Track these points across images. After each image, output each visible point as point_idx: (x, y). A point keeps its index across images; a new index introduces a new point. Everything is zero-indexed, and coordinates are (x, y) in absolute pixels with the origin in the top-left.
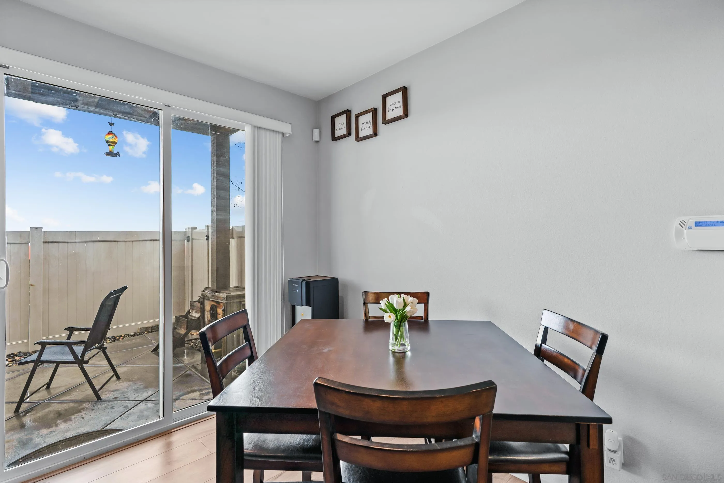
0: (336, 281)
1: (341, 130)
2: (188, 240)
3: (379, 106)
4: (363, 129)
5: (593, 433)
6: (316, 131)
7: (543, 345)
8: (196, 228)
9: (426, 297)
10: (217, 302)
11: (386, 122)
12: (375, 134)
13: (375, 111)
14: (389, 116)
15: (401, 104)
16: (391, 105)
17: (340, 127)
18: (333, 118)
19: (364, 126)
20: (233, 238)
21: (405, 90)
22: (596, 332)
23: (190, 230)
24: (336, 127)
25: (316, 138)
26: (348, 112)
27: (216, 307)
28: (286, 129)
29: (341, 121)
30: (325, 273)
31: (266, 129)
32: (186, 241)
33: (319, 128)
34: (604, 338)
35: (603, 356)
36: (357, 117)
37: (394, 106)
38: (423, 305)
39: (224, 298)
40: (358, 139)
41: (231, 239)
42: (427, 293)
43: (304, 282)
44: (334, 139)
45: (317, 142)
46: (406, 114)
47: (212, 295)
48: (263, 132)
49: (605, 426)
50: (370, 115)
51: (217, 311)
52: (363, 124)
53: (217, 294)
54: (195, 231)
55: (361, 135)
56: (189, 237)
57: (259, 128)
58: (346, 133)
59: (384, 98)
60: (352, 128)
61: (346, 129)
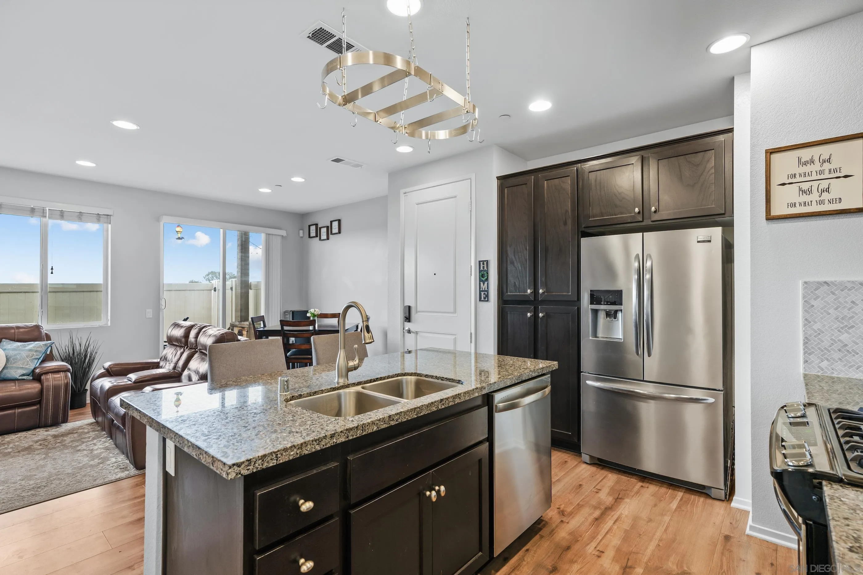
1: (313, 234)
2: (215, 290)
3: (329, 225)
6: (301, 231)
10: (242, 327)
11: (332, 234)
12: (328, 239)
13: (328, 227)
14: (333, 231)
15: (338, 227)
17: (313, 232)
18: (309, 226)
19: (323, 234)
20: (251, 289)
21: (339, 221)
24: (311, 231)
25: (301, 235)
26: (316, 225)
27: (242, 330)
28: (284, 233)
29: (313, 228)
31: (273, 235)
32: (213, 291)
33: (303, 230)
36: (320, 228)
37: (335, 227)
39: (247, 325)
40: (320, 240)
41: (250, 290)
43: (291, 312)
44: (310, 237)
45: (302, 237)
46: (340, 232)
47: (240, 324)
48: (271, 236)
50: (326, 229)
51: (242, 333)
52: (323, 232)
53: (242, 323)
55: (322, 238)
56: (215, 288)
57: (269, 234)
58: (315, 235)
59: (331, 222)
60: (318, 234)
61: (315, 233)
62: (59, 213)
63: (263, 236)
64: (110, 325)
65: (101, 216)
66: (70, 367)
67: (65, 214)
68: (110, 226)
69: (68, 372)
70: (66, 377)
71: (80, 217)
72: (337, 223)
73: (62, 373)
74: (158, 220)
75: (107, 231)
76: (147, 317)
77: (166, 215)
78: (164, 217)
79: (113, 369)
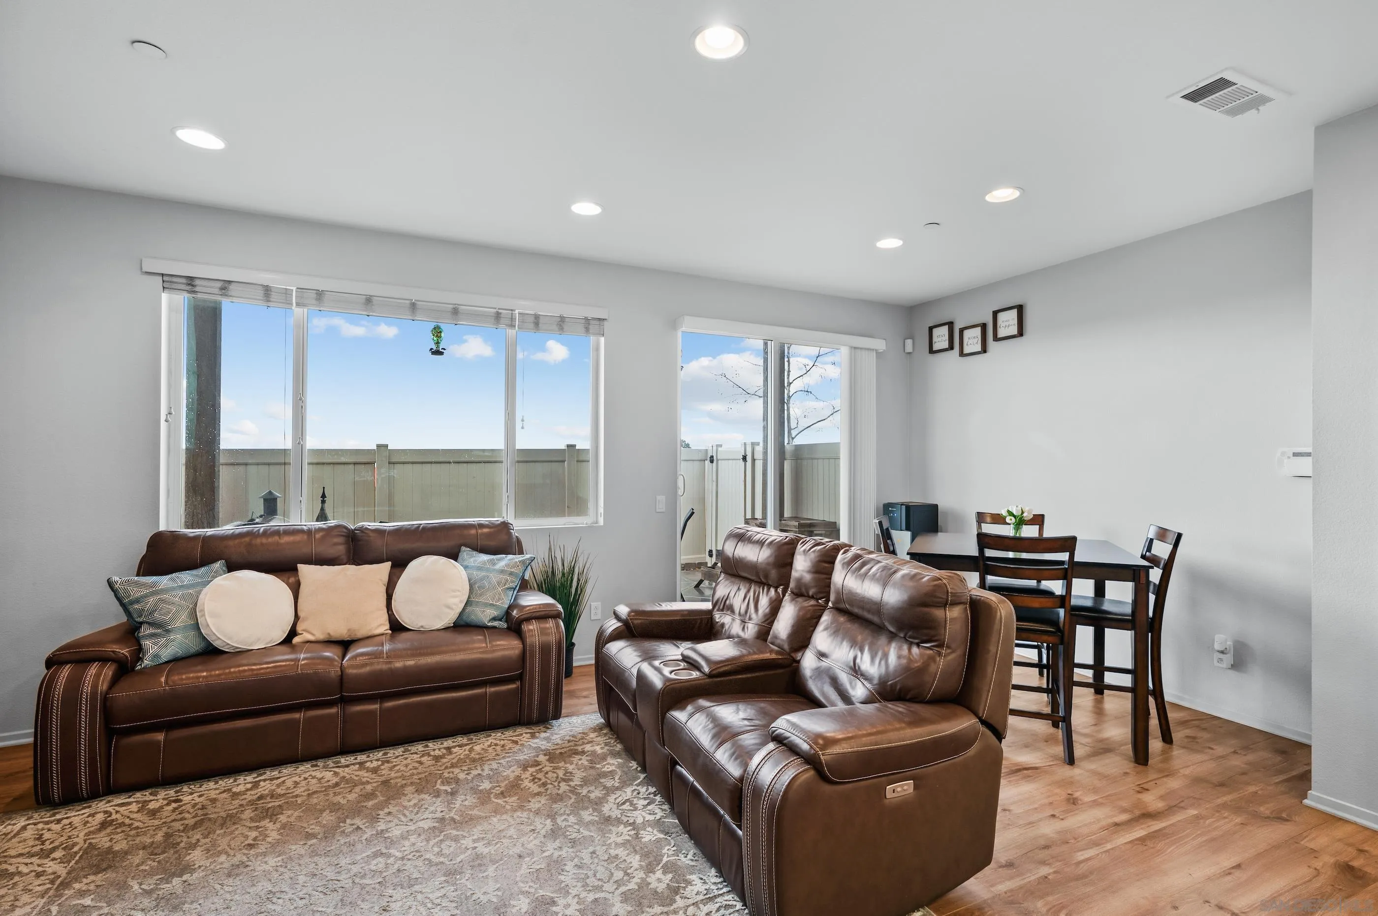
0: (935, 507)
1: (941, 342)
2: (712, 461)
3: (989, 322)
4: (969, 344)
5: (1143, 574)
6: (909, 342)
7: (1147, 553)
8: (721, 446)
9: (1040, 520)
11: (996, 339)
12: (984, 350)
13: (984, 326)
14: (1002, 333)
15: (1016, 321)
16: (1003, 322)
17: (940, 339)
18: (931, 329)
19: (971, 341)
21: (1020, 309)
22: (1175, 533)
23: (715, 448)
24: (935, 339)
25: (909, 347)
26: (950, 324)
28: (880, 345)
29: (941, 333)
30: (917, 498)
31: (861, 349)
32: (707, 462)
33: (914, 339)
34: (1179, 536)
35: (1178, 548)
36: (961, 331)
37: (1007, 324)
38: (1038, 526)
40: (962, 354)
42: (1043, 516)
43: (904, 507)
44: (932, 351)
45: (911, 353)
46: (1021, 333)
48: (859, 351)
49: (1150, 570)
50: (978, 330)
52: (969, 338)
54: (720, 449)
55: (967, 350)
56: (712, 457)
57: (855, 348)
58: (947, 346)
59: (995, 314)
60: (955, 342)
61: (947, 342)
62: (532, 319)
63: (844, 351)
64: (602, 524)
65: (592, 322)
66: (560, 607)
67: (541, 320)
68: (602, 339)
69: (560, 618)
70: (558, 626)
71: (560, 325)
72: (945, 330)
73: (550, 619)
74: (673, 324)
75: (597, 349)
76: (658, 510)
77: (687, 315)
78: (687, 318)
79: (636, 622)
